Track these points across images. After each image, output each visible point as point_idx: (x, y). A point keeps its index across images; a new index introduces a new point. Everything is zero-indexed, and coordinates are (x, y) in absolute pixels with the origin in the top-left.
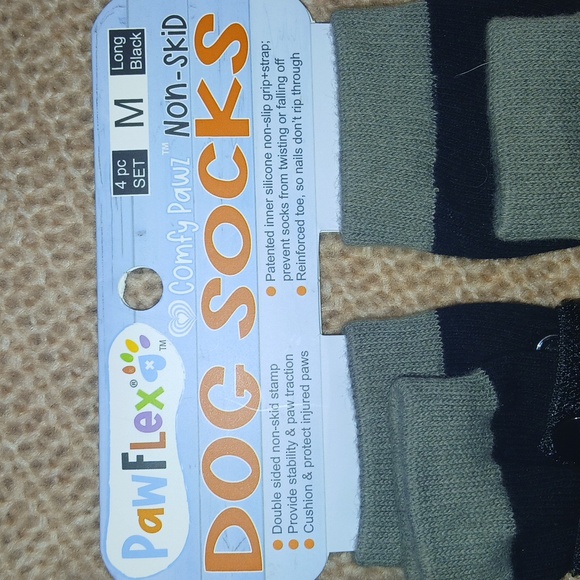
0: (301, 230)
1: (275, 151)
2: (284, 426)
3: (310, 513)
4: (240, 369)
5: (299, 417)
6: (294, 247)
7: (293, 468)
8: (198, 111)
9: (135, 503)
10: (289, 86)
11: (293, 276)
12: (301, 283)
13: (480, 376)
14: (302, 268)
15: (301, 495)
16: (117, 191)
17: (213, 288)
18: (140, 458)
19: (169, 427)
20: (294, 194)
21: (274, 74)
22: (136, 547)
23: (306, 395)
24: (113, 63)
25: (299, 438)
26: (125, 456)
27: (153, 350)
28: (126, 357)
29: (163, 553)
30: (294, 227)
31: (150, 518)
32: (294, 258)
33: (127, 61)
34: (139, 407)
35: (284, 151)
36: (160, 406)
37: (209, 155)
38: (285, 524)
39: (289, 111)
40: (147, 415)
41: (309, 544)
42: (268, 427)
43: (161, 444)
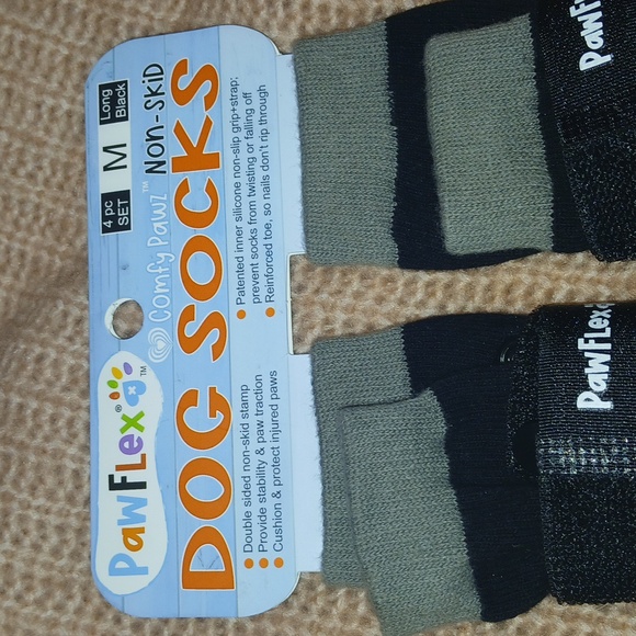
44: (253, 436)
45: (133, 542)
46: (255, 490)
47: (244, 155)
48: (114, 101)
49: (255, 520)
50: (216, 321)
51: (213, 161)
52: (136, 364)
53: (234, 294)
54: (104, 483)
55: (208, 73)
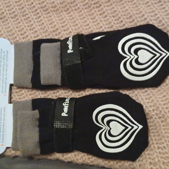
0: (6, 83)
1: (2, 68)
3: (3, 139)
5: (2, 120)
6: (4, 86)
10: (5, 56)
11: (4, 92)
12: (5, 94)
13: (37, 111)
14: (6, 91)
20: (5, 76)
21: (3, 54)
23: (4, 116)
30: (4, 83)
32: (4, 89)
35: (4, 68)
39: (5, 61)
41: (2, 145)
47: (2, 64)
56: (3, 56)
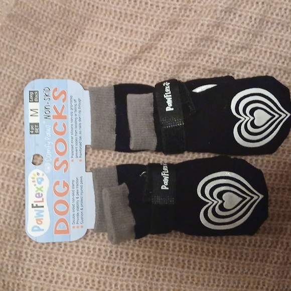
0: (81, 144)
1: (74, 123)
2: (76, 196)
3: (82, 219)
4: (64, 181)
5: (79, 194)
6: (78, 149)
7: (78, 208)
8: (53, 113)
9: (35, 217)
10: (77, 107)
11: (78, 156)
12: (81, 159)
14: (81, 154)
15: (80, 214)
16: (31, 133)
17: (57, 160)
18: (37, 205)
19: (45, 196)
20: (79, 135)
21: (73, 104)
22: (36, 229)
23: (82, 188)
24: (30, 99)
25: (80, 199)
26: (32, 205)
27: (41, 176)
28: (33, 178)
29: (43, 230)
30: (79, 144)
31: (39, 221)
32: (79, 152)
33: (34, 99)
34: (36, 191)
35: (76, 123)
36: (42, 191)
37: (56, 124)
38: (76, 222)
39: (77, 113)
40: (39, 194)
41: (82, 227)
42: (71, 197)
43: (43, 201)
44: (75, 194)
45: (39, 222)
46: (76, 208)
47: (74, 117)
48: (34, 96)
49: (76, 216)
50: (65, 162)
51: (65, 117)
52: (41, 172)
53: (70, 155)
54: (30, 206)
55: (64, 92)
56: (74, 106)
